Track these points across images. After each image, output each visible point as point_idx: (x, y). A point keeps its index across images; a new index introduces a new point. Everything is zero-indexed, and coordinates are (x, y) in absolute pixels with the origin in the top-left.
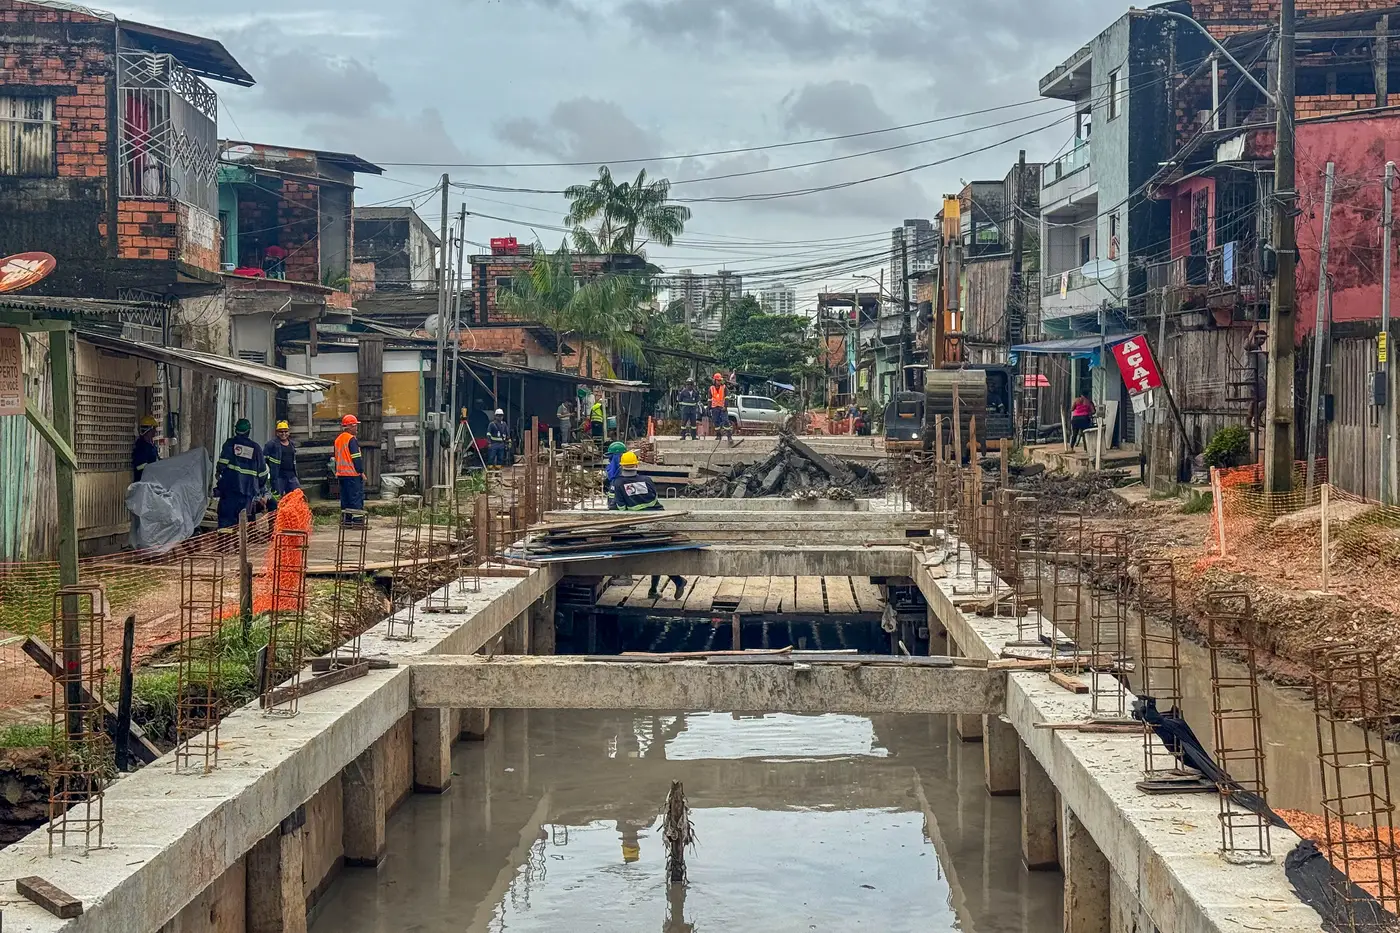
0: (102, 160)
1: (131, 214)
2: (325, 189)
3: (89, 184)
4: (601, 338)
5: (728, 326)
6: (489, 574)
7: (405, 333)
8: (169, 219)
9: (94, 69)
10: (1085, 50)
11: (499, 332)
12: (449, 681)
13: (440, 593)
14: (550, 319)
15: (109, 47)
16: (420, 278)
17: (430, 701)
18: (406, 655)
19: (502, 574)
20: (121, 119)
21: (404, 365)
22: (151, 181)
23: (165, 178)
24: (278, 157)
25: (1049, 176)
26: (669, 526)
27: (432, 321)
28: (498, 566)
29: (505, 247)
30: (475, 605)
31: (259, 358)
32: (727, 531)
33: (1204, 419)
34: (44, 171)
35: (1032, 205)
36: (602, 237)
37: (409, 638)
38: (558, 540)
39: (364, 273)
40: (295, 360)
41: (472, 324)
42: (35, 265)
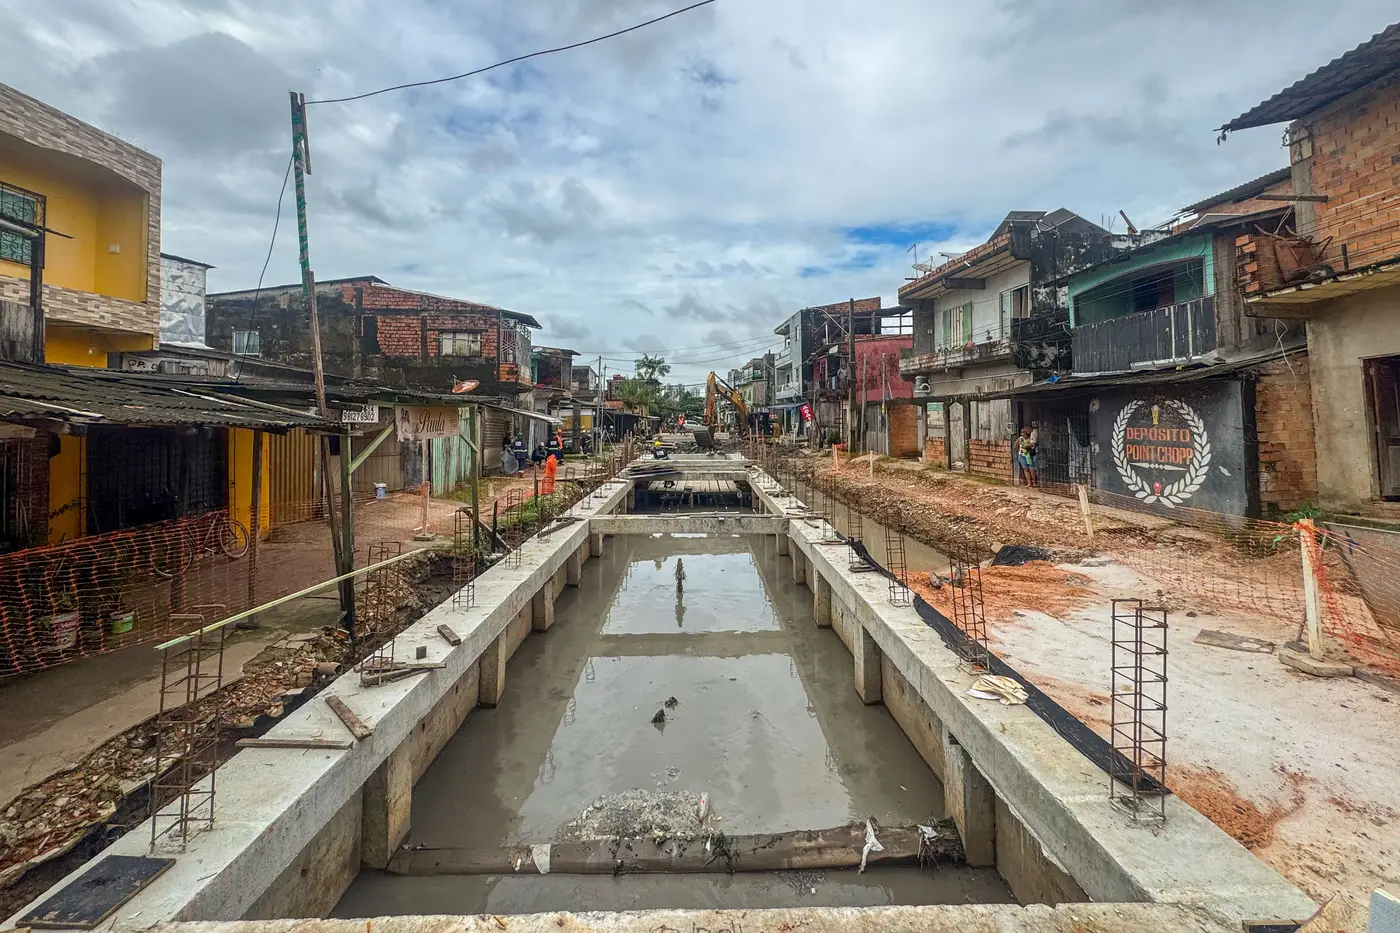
0: (495, 352)
1: (504, 368)
2: (564, 360)
3: (492, 359)
4: (646, 404)
5: (682, 400)
6: (615, 482)
7: (587, 403)
8: (515, 369)
9: (493, 324)
10: (788, 321)
11: (615, 403)
12: (602, 525)
13: (598, 491)
14: (630, 399)
15: (498, 317)
16: (592, 387)
17: (596, 531)
18: (588, 515)
19: (618, 482)
20: (501, 339)
21: (587, 413)
22: (511, 358)
23: (515, 358)
24: (550, 351)
25: (777, 357)
26: (671, 465)
27: (596, 399)
28: (617, 479)
29: (617, 378)
30: (610, 494)
31: (542, 411)
32: (689, 467)
33: (827, 429)
34: (479, 355)
35: (773, 365)
36: (645, 373)
37: (589, 508)
38: (636, 470)
39: (576, 385)
40: (554, 412)
41: (607, 400)
42: (473, 384)
